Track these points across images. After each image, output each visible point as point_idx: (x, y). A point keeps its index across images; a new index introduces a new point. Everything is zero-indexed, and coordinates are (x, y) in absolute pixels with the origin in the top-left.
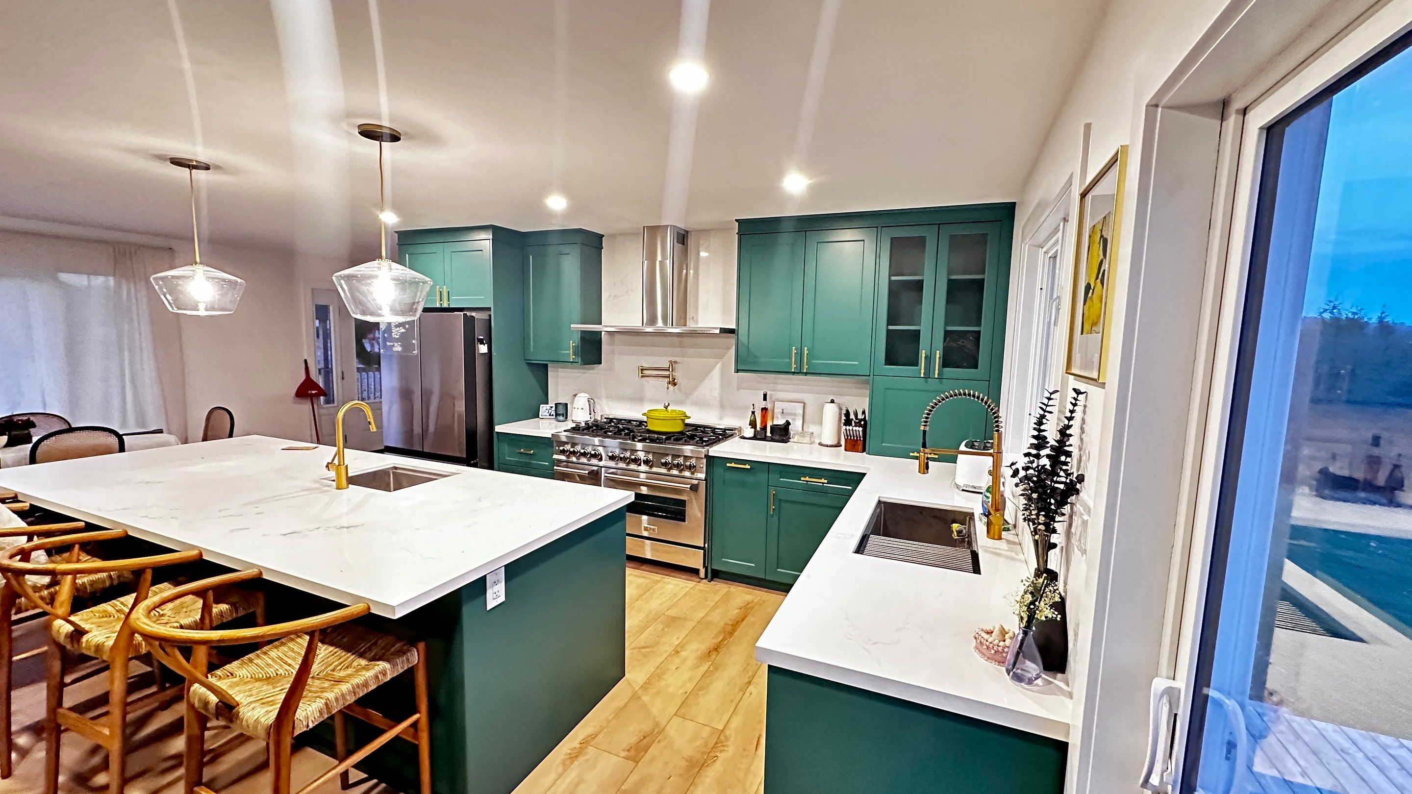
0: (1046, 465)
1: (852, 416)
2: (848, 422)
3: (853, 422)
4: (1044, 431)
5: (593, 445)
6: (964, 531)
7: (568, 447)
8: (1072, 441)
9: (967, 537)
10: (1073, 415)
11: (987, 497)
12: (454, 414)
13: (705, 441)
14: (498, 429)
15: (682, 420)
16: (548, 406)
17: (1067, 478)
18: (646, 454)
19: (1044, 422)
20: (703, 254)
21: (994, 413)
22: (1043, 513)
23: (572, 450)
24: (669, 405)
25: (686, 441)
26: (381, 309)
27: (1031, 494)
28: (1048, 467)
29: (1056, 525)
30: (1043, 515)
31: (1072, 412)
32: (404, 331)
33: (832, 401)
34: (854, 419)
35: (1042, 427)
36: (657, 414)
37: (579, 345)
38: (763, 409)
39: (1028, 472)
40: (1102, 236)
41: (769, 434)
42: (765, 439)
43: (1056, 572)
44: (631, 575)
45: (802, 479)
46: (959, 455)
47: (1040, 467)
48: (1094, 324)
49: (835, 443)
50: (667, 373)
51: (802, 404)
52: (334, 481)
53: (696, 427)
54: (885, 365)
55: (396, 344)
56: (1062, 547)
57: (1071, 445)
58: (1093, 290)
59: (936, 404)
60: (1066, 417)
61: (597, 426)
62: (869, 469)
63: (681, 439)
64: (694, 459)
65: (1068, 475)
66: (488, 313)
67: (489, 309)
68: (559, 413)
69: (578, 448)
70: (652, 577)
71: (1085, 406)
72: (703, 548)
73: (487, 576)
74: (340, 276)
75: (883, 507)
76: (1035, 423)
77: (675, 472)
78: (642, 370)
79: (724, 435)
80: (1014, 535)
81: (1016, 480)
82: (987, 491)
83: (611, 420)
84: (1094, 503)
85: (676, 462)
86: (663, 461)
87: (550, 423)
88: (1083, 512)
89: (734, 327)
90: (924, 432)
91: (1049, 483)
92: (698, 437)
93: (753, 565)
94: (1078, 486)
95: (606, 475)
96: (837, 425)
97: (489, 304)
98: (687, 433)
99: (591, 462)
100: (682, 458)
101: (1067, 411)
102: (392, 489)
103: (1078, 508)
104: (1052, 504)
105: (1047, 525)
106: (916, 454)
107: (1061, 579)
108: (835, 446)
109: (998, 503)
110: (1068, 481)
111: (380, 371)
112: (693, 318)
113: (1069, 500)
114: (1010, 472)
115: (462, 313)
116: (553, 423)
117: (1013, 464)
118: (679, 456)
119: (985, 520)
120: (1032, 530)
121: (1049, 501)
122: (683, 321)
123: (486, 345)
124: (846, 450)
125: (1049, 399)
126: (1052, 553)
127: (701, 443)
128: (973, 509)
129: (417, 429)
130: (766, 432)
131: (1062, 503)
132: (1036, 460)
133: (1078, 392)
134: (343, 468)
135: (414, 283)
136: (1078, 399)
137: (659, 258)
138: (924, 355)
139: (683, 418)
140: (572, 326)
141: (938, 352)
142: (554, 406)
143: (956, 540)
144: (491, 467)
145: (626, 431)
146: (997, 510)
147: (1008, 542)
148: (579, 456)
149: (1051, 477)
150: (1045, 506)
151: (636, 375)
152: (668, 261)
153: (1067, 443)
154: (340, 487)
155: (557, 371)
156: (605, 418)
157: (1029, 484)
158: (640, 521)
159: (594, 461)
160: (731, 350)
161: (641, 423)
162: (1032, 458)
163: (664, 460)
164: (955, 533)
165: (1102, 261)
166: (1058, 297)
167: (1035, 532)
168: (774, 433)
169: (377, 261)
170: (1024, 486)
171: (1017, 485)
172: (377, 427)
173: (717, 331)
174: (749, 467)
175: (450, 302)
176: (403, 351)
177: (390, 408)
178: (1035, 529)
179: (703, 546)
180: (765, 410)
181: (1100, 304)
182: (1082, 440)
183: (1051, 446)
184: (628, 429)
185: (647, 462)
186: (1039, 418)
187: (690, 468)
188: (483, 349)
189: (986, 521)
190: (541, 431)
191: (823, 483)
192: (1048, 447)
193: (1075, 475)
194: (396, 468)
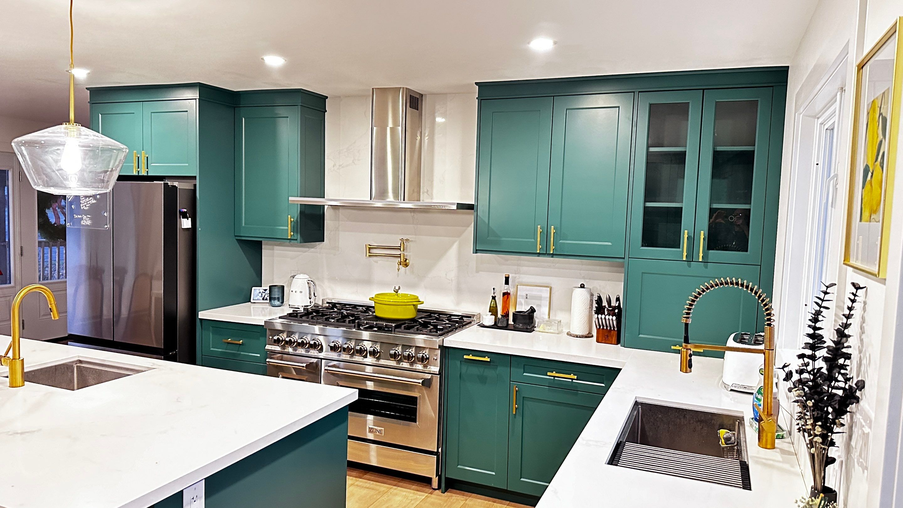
0: (822, 368)
1: (605, 303)
2: (600, 310)
3: (606, 309)
4: (820, 329)
5: (313, 334)
6: (733, 438)
7: (284, 336)
8: (851, 342)
9: (737, 445)
10: (851, 313)
11: (759, 400)
12: (151, 298)
13: (440, 330)
14: (202, 315)
15: (414, 305)
16: (261, 289)
17: (846, 383)
18: (373, 345)
19: (820, 319)
20: (439, 120)
21: (765, 305)
22: (820, 423)
23: (288, 339)
24: (399, 288)
25: (418, 329)
26: (67, 179)
27: (806, 401)
28: (824, 371)
29: (834, 437)
30: (819, 426)
31: (850, 309)
32: (94, 201)
33: (582, 286)
34: (607, 306)
35: (818, 325)
36: (386, 299)
37: (299, 220)
38: (504, 294)
39: (803, 376)
40: (881, 114)
41: (511, 322)
42: (506, 327)
43: (835, 491)
44: (352, 485)
45: (549, 374)
46: (726, 352)
47: (815, 371)
48: (874, 211)
49: (586, 333)
50: (398, 252)
51: (549, 289)
52: (7, 377)
53: (430, 313)
54: (642, 246)
55: (85, 217)
56: (842, 462)
57: (849, 347)
58: (872, 174)
59: (700, 294)
60: (844, 315)
61: (317, 312)
62: (624, 364)
63: (413, 327)
64: (427, 351)
65: (847, 380)
66: (193, 182)
67: (194, 178)
68: (273, 296)
69: (296, 337)
70: (378, 488)
71: (865, 303)
72: (436, 454)
73: (184, 491)
74: (21, 142)
75: (640, 409)
76: (810, 320)
77: (405, 365)
78: (370, 248)
79: (461, 322)
80: (789, 443)
81: (790, 384)
82: (759, 392)
83: (334, 305)
84: (875, 415)
85: (406, 354)
86: (392, 352)
87: (263, 308)
88: (864, 423)
89: (472, 202)
90: (687, 325)
91: (826, 388)
92: (432, 325)
93: (494, 473)
94: (858, 394)
95: (326, 368)
96: (587, 313)
97: (194, 171)
98: (420, 320)
99: (309, 354)
100: (414, 349)
101: (846, 307)
102: (76, 387)
103: (858, 417)
104: (829, 413)
105: (824, 437)
106: (678, 348)
107: (841, 498)
108: (586, 337)
109: (771, 407)
110: (847, 387)
111: (65, 246)
112: (428, 191)
113: (848, 409)
114: (782, 375)
115: (163, 182)
116: (267, 308)
117: (785, 366)
118: (410, 347)
119: (756, 424)
120: (808, 442)
121: (825, 409)
122: (415, 195)
123: (190, 219)
124: (598, 341)
125: (826, 293)
126: (830, 469)
127: (437, 331)
128: (743, 412)
129: (107, 313)
130: (508, 320)
131: (841, 411)
132: (811, 361)
133: (857, 287)
134: (18, 363)
135: (105, 150)
136: (857, 294)
137: (390, 125)
138: (686, 236)
139: (415, 303)
140: (290, 198)
141: (702, 232)
142: (268, 288)
143: (723, 448)
144: (191, 360)
145: (351, 318)
146: (769, 415)
147: (783, 451)
148: (296, 346)
149: (828, 383)
150: (822, 415)
151: (362, 255)
152: (400, 128)
153: (845, 345)
154: (14, 385)
155: (273, 249)
156: (327, 303)
157: (804, 390)
158: (366, 421)
159: (313, 352)
160: (469, 228)
161: (368, 308)
162: (806, 360)
163: (394, 351)
164: (723, 441)
165: (881, 142)
166: (836, 176)
167: (811, 444)
168: (517, 321)
169: (64, 126)
170: (798, 391)
171: (790, 390)
172: (59, 313)
173: (455, 207)
174: (489, 360)
175: (149, 170)
176: (93, 224)
177: (76, 291)
178: (811, 441)
179: (436, 451)
180: (506, 295)
181: (879, 190)
182: (862, 340)
183: (828, 347)
184: (353, 315)
185: (373, 353)
186: (814, 314)
187: (423, 360)
188: (186, 223)
189: (757, 427)
190: (253, 317)
191: (572, 379)
192: (825, 348)
193: (855, 382)
194: (80, 362)
